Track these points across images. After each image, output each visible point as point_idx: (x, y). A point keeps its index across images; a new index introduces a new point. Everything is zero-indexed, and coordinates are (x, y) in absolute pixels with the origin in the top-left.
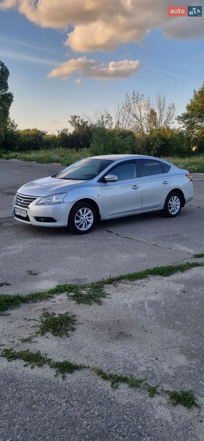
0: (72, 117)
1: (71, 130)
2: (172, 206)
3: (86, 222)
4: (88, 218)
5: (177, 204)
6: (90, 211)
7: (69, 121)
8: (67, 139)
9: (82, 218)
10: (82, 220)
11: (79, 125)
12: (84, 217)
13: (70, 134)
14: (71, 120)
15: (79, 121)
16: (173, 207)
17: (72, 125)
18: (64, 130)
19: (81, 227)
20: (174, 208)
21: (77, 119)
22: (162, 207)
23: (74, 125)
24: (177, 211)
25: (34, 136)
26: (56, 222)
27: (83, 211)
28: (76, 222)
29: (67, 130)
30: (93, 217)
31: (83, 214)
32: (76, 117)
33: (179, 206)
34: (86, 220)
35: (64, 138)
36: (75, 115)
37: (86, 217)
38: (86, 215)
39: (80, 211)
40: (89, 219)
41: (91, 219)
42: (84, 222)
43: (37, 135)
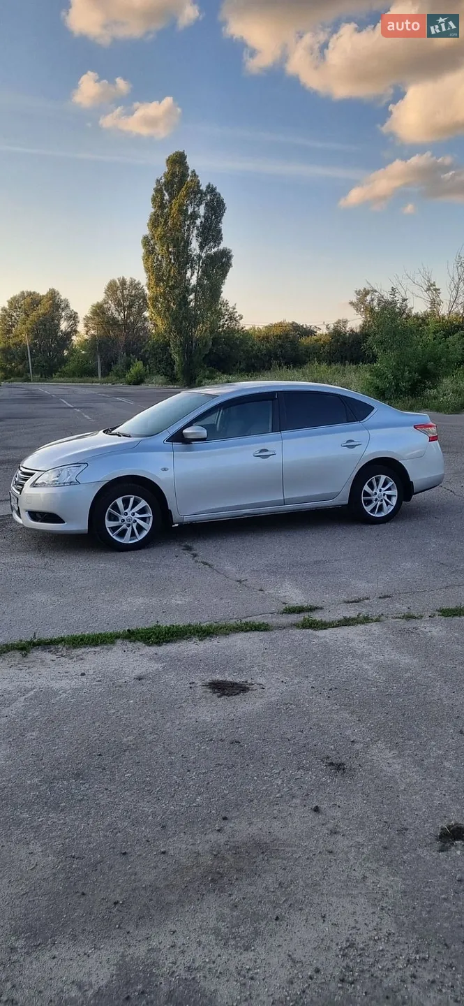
0: (358, 293)
1: (355, 322)
2: (374, 497)
3: (134, 525)
4: (138, 518)
5: (388, 493)
6: (143, 503)
7: (351, 303)
8: (344, 343)
9: (125, 517)
10: (124, 520)
11: (372, 309)
12: (130, 514)
13: (352, 331)
14: (355, 300)
15: (372, 300)
16: (376, 500)
17: (357, 310)
18: (339, 322)
19: (122, 534)
20: (379, 503)
21: (369, 298)
22: (343, 498)
23: (362, 310)
24: (387, 510)
25: (279, 337)
26: (64, 522)
27: (126, 502)
28: (109, 524)
29: (346, 322)
30: (151, 515)
31: (126, 508)
32: (367, 293)
33: (396, 498)
34: (135, 521)
35: (337, 341)
36: (365, 289)
37: (133, 514)
38: (134, 510)
39: (119, 501)
40: (144, 519)
41: (148, 520)
42: (129, 525)
43: (287, 336)
